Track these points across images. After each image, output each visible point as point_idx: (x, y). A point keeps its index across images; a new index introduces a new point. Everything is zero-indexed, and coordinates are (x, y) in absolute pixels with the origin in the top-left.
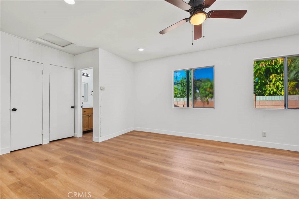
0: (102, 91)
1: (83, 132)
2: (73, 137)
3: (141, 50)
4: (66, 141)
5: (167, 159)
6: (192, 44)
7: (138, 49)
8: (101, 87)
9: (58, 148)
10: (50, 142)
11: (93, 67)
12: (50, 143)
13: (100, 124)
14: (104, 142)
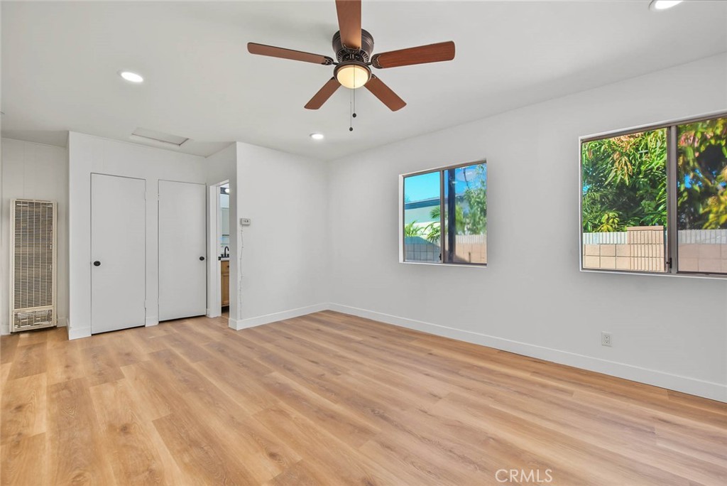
0: (245, 228)
1: (222, 308)
2: (204, 316)
3: (318, 137)
4: (188, 323)
5: (328, 375)
6: (351, 129)
7: (311, 135)
8: (241, 220)
9: (164, 334)
10: (160, 322)
11: (228, 181)
12: (161, 324)
13: (239, 293)
14: (247, 331)
